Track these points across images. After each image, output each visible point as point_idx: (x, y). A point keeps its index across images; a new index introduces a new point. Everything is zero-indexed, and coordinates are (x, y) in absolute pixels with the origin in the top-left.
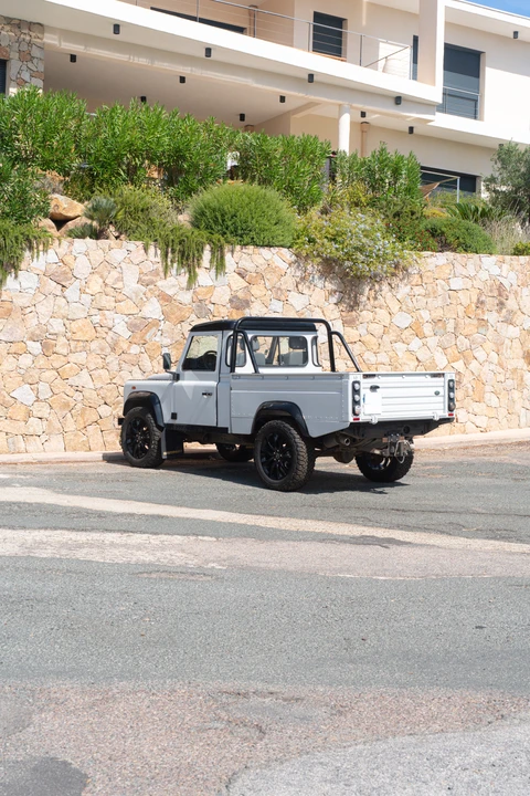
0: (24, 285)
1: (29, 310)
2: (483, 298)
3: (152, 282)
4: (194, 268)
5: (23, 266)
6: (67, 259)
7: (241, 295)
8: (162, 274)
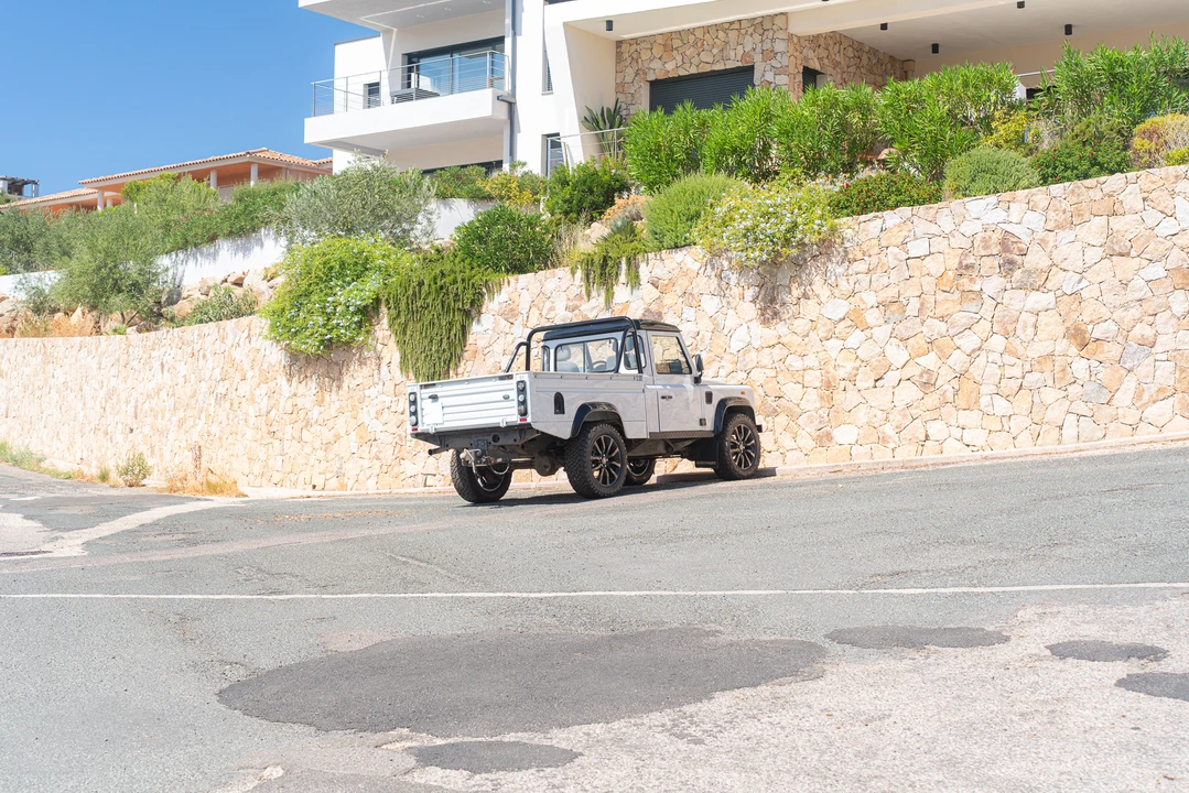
0: (485, 327)
1: (488, 350)
2: (971, 260)
3: (576, 307)
4: (613, 285)
5: (483, 310)
6: (515, 297)
7: (654, 307)
8: (585, 297)
